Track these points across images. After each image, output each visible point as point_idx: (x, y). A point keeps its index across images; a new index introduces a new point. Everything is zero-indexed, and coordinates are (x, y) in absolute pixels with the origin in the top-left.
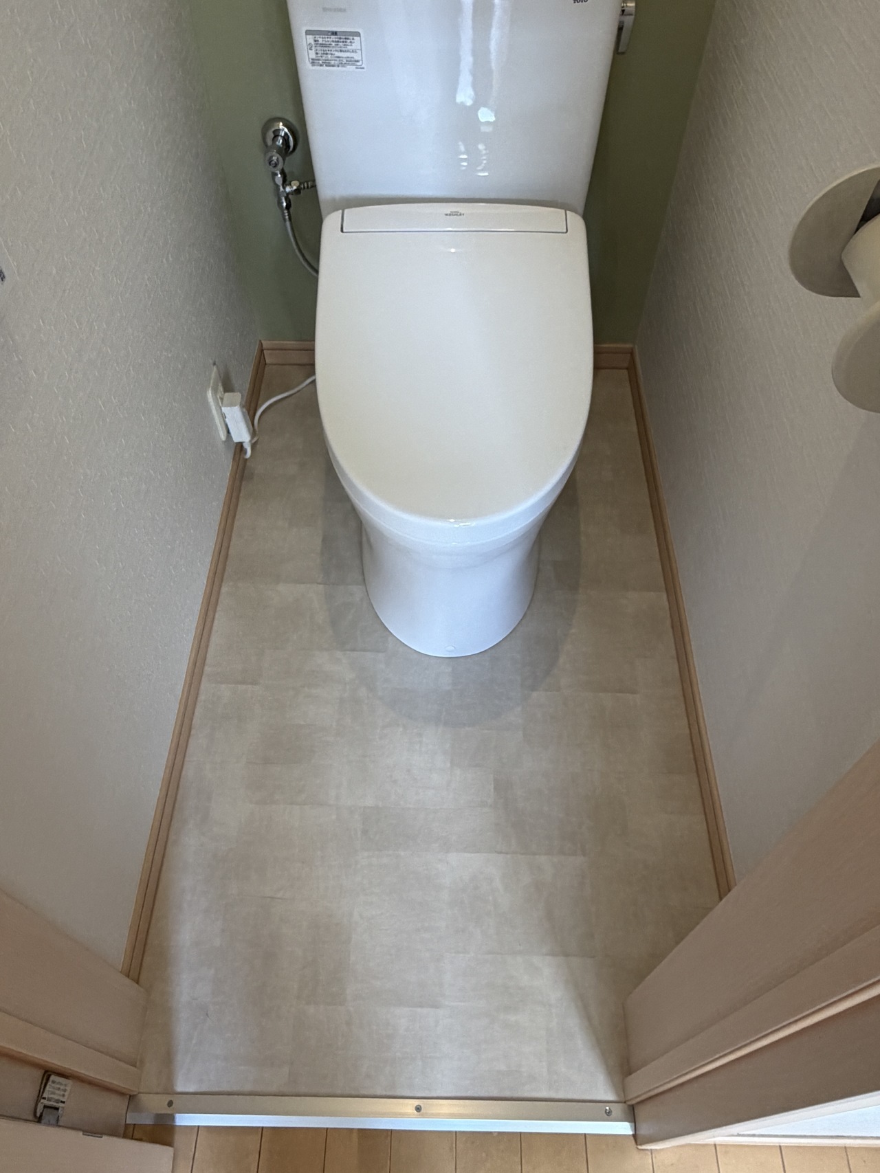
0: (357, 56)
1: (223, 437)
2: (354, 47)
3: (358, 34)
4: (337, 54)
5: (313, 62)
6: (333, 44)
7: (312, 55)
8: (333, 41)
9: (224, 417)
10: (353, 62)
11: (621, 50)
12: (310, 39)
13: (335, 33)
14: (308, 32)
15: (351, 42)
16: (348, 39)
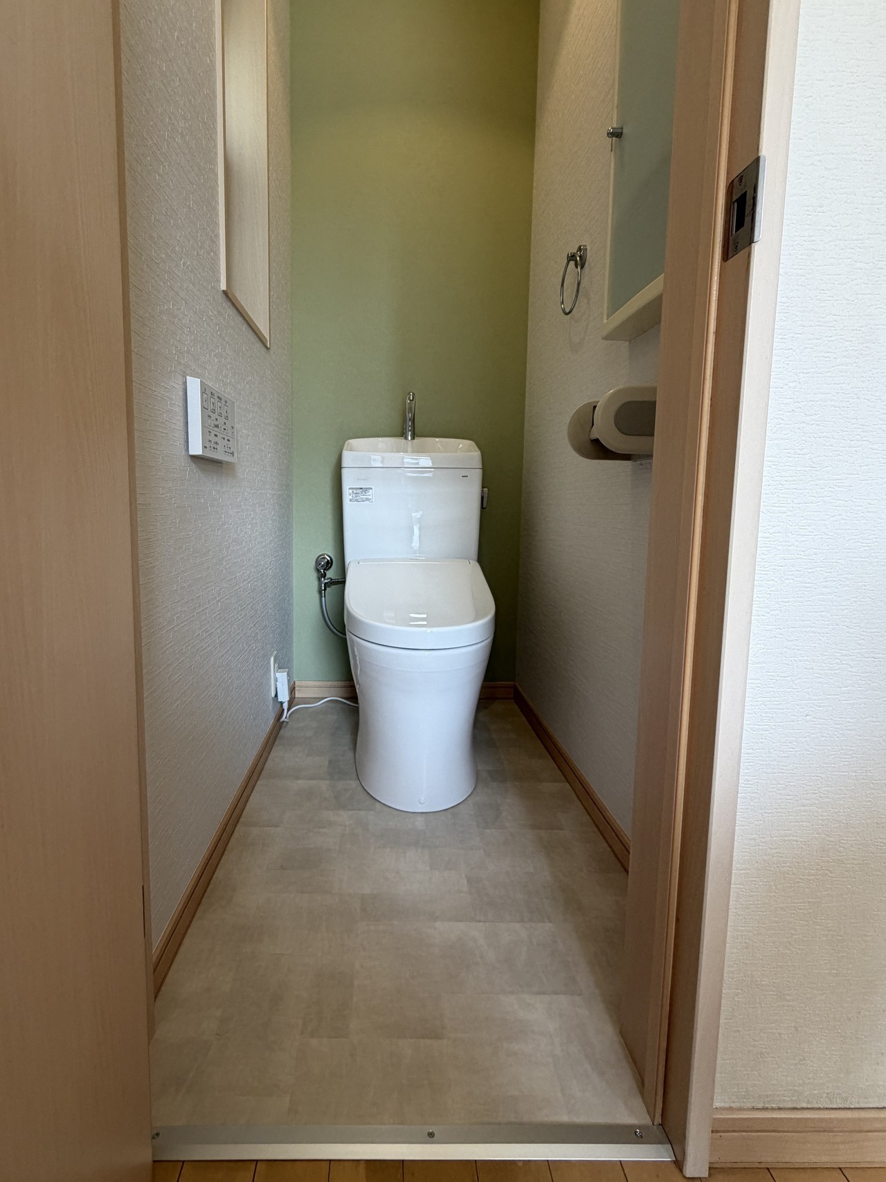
0: (370, 497)
1: (273, 695)
2: (369, 493)
3: (371, 489)
4: (362, 497)
5: (351, 500)
6: (361, 493)
7: (351, 497)
9: (276, 680)
10: (368, 500)
11: (484, 506)
12: (351, 491)
13: (361, 489)
14: (350, 489)
16: (367, 490)
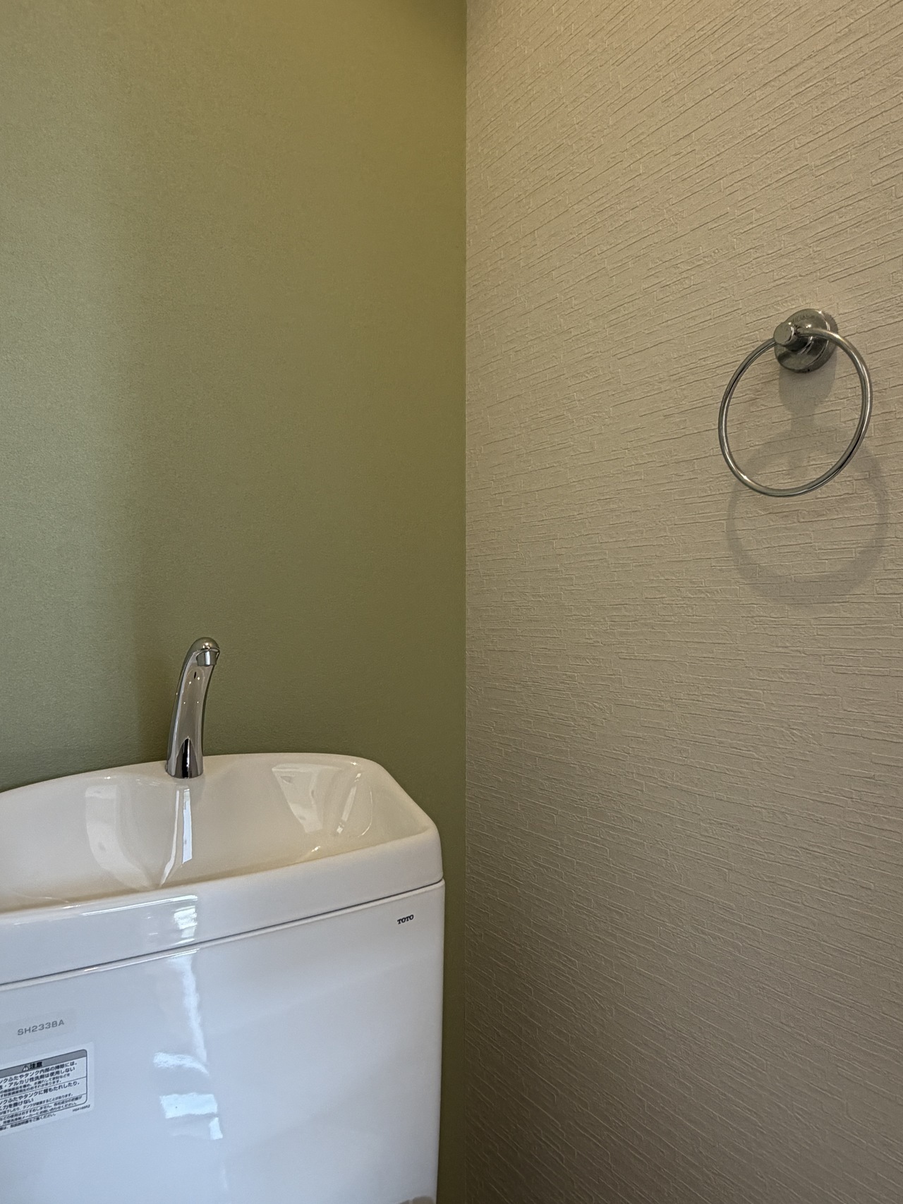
0: (76, 1091)
2: (73, 1076)
3: (83, 1054)
4: (37, 1098)
6: (32, 1084)
8: (32, 1079)
13: (39, 1064)
15: (67, 1071)
16: (62, 1066)
